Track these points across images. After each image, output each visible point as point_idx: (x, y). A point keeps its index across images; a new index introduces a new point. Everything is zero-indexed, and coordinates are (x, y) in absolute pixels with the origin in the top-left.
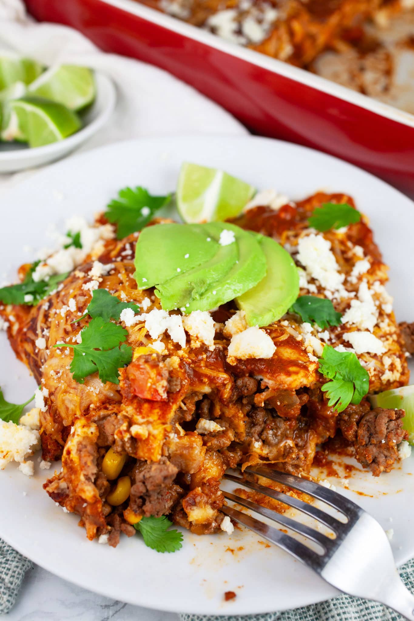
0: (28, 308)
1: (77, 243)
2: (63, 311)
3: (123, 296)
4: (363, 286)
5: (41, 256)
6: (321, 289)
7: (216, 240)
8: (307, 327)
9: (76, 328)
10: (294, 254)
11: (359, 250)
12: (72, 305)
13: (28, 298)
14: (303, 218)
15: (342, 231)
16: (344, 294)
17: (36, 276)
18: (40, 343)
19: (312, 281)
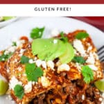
0: (3, 62)
1: (15, 45)
2: (13, 62)
3: (29, 57)
4: (91, 53)
5: (6, 48)
6: (80, 54)
7: (53, 42)
8: (77, 63)
9: (18, 66)
10: (73, 45)
11: (89, 44)
12: (16, 60)
13: (3, 59)
14: (74, 36)
15: (84, 39)
16: (86, 55)
17: (5, 54)
18: (8, 71)
19: (78, 52)
